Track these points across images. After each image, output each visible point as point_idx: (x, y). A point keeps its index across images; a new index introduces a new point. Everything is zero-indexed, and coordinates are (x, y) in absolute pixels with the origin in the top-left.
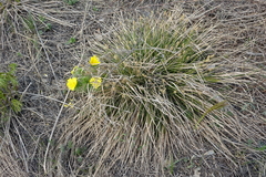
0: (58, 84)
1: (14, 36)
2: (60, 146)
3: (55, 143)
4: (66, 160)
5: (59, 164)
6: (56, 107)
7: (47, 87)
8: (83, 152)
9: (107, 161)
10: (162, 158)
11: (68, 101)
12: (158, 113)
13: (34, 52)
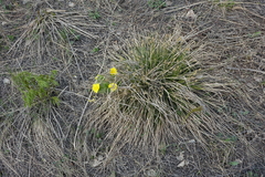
0: (84, 84)
1: (51, 44)
2: (86, 131)
3: (82, 129)
4: (90, 141)
5: (85, 144)
6: (83, 102)
7: (76, 86)
8: (102, 136)
9: (119, 143)
10: (157, 144)
11: (92, 98)
12: (157, 111)
13: (67, 57)
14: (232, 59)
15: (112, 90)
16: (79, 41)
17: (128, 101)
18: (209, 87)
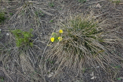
0: (46, 37)
1: (30, 17)
2: (46, 60)
3: (44, 58)
4: (47, 64)
5: (45, 66)
6: (44, 46)
7: (42, 38)
8: (54, 62)
9: (62, 66)
10: (81, 67)
11: (49, 44)
12: (81, 51)
14: (118, 28)
15: (60, 40)
16: (43, 16)
17: (67, 46)
18: (107, 41)
